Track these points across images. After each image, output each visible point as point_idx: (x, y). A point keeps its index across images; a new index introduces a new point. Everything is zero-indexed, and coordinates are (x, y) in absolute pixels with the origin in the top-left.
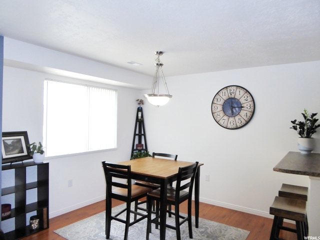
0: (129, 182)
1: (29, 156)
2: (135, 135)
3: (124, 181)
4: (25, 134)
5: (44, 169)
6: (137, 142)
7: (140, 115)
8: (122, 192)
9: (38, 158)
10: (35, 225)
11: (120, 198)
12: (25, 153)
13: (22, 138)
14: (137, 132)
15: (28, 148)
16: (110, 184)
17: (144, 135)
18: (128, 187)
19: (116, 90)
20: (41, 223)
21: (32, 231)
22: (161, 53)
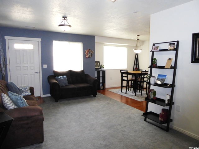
0: (127, 76)
1: (100, 68)
2: (134, 64)
3: (126, 75)
4: (99, 62)
5: (104, 72)
6: (135, 67)
7: (136, 56)
8: (125, 79)
9: (103, 69)
10: (102, 88)
11: (125, 80)
12: (99, 67)
13: (98, 63)
14: (135, 63)
15: (100, 66)
16: (122, 76)
17: (138, 64)
18: (127, 77)
19: (127, 47)
20: (103, 88)
21: (101, 89)
22: (139, 36)
